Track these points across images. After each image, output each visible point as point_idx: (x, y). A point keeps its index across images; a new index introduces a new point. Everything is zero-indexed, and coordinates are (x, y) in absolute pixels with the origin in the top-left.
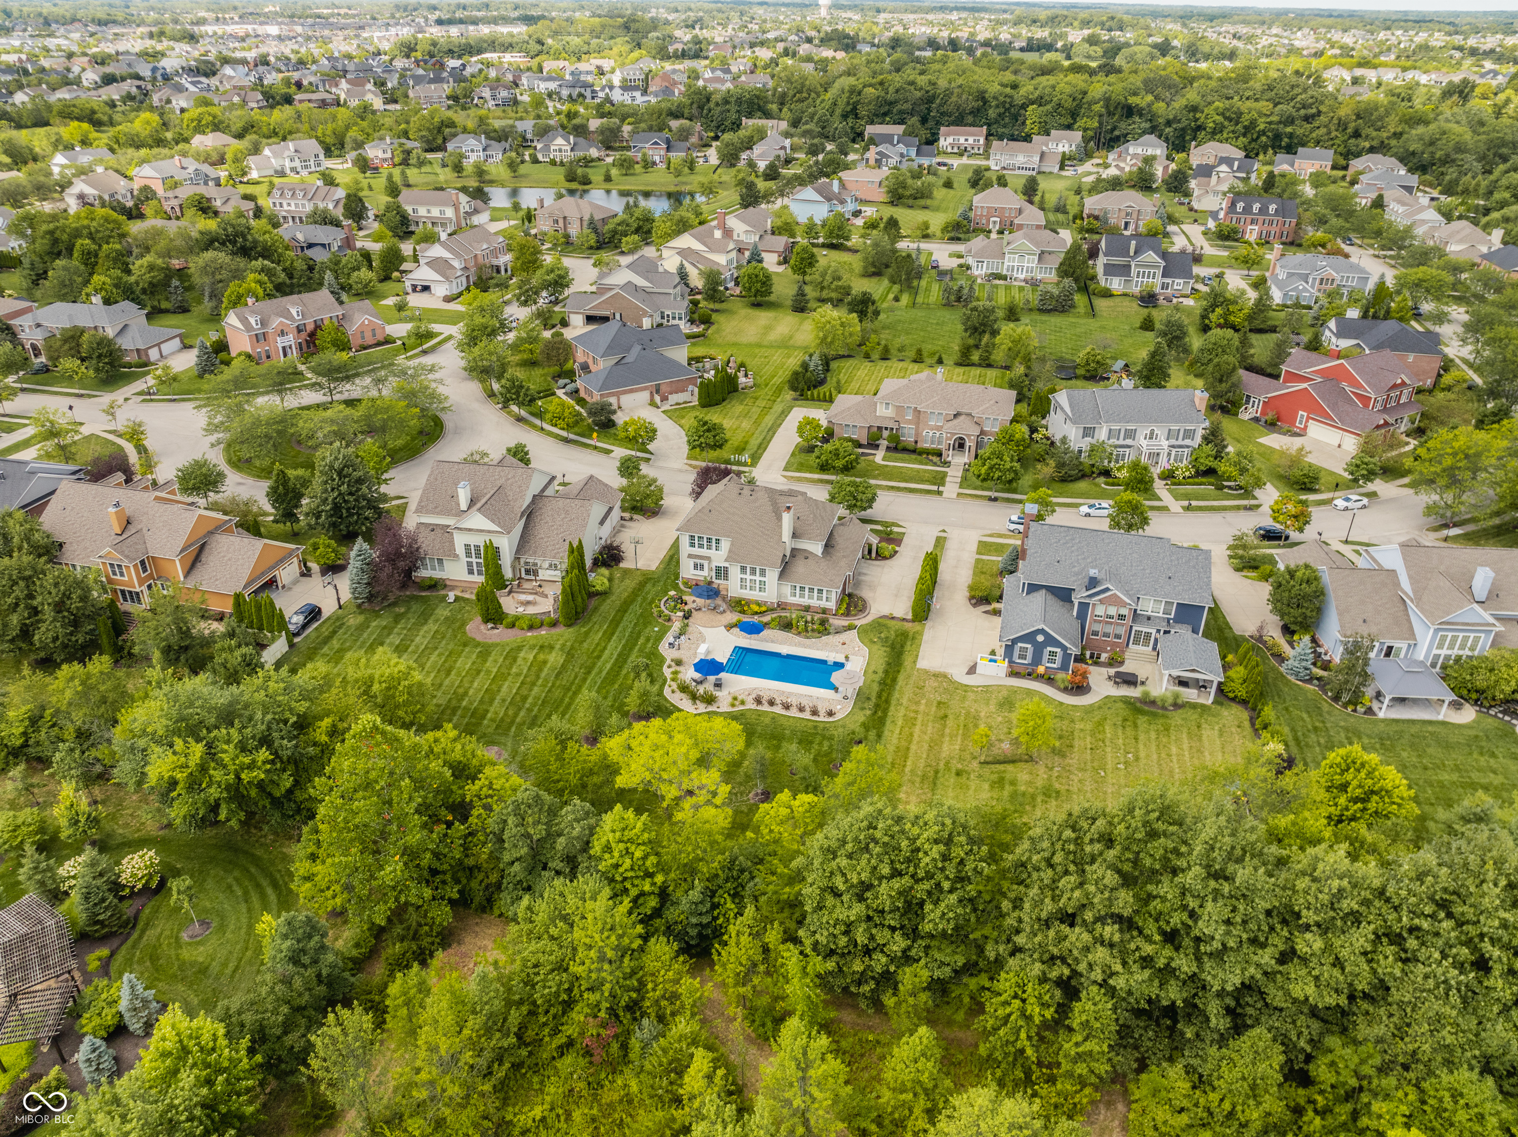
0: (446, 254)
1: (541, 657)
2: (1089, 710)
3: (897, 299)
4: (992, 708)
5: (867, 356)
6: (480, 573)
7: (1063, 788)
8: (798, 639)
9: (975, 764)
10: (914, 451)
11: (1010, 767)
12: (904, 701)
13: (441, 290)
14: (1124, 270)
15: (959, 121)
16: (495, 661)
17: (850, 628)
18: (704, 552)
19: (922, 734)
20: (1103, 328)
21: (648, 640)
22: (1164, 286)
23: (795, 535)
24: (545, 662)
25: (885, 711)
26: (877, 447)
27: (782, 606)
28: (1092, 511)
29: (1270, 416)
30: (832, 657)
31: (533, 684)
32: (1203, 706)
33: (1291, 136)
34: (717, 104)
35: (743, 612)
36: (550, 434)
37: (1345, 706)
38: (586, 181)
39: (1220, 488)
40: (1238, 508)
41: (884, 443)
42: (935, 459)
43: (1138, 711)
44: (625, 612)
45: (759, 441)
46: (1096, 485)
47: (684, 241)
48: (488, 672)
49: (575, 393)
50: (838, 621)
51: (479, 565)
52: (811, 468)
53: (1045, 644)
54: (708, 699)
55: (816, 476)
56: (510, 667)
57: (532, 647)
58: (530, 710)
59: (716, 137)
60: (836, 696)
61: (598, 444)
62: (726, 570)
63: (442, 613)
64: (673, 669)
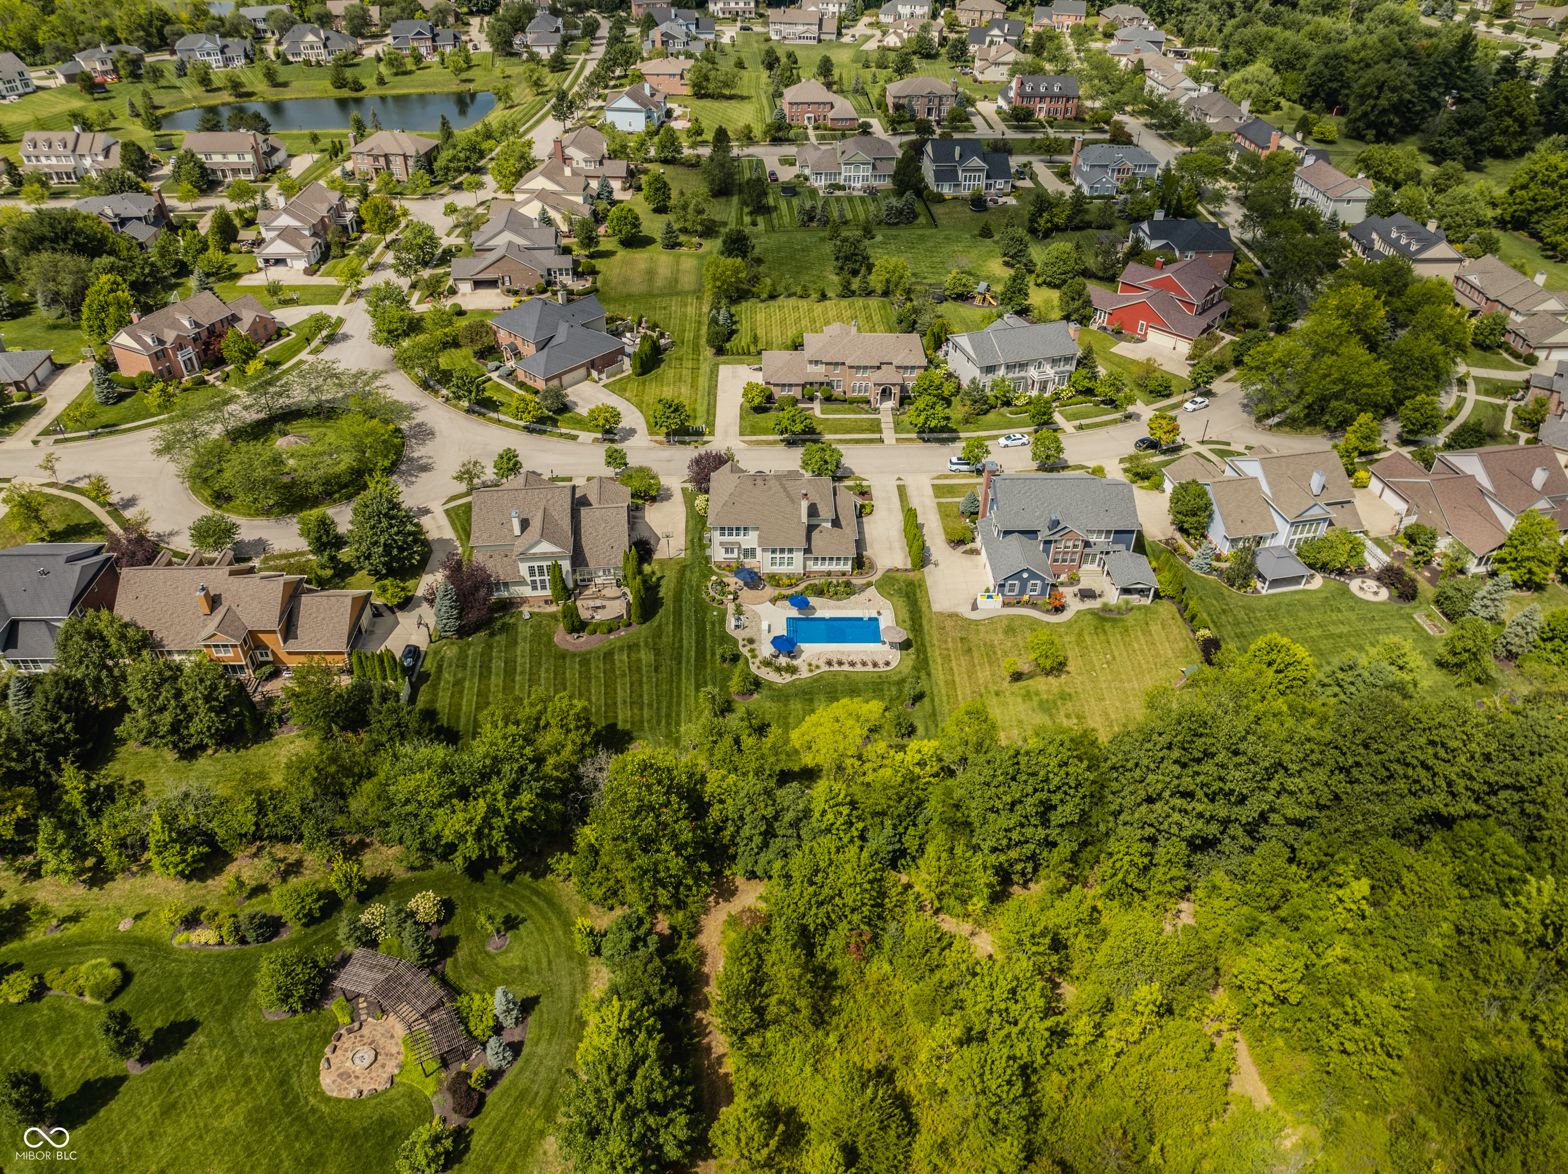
0: (293, 222)
1: (634, 657)
2: (1069, 624)
3: (754, 224)
4: (1001, 636)
5: (757, 296)
6: (543, 588)
7: (1072, 691)
9: (1005, 684)
10: (845, 401)
11: (1030, 681)
12: (935, 642)
13: (298, 262)
14: (950, 176)
16: (597, 667)
17: (869, 585)
18: (733, 539)
19: (960, 665)
20: (948, 238)
21: (713, 624)
22: (988, 186)
23: (809, 515)
24: (639, 660)
25: (925, 652)
26: (811, 400)
27: (807, 575)
28: (1009, 443)
29: (1116, 326)
30: (866, 614)
31: (641, 682)
32: (1145, 607)
35: (778, 585)
36: (508, 425)
37: (1239, 589)
38: (358, 87)
39: (1097, 404)
40: (1115, 422)
41: (818, 395)
42: (866, 406)
43: (1103, 619)
44: (680, 601)
45: (705, 407)
46: (1003, 415)
47: (538, 182)
48: (597, 678)
49: (510, 375)
50: (857, 581)
51: (543, 581)
52: (765, 431)
53: (1028, 579)
54: (793, 670)
55: (771, 438)
56: (613, 670)
57: (621, 649)
58: (650, 705)
59: (471, 13)
60: (886, 647)
61: (564, 431)
62: (754, 550)
63: (526, 631)
64: (748, 648)
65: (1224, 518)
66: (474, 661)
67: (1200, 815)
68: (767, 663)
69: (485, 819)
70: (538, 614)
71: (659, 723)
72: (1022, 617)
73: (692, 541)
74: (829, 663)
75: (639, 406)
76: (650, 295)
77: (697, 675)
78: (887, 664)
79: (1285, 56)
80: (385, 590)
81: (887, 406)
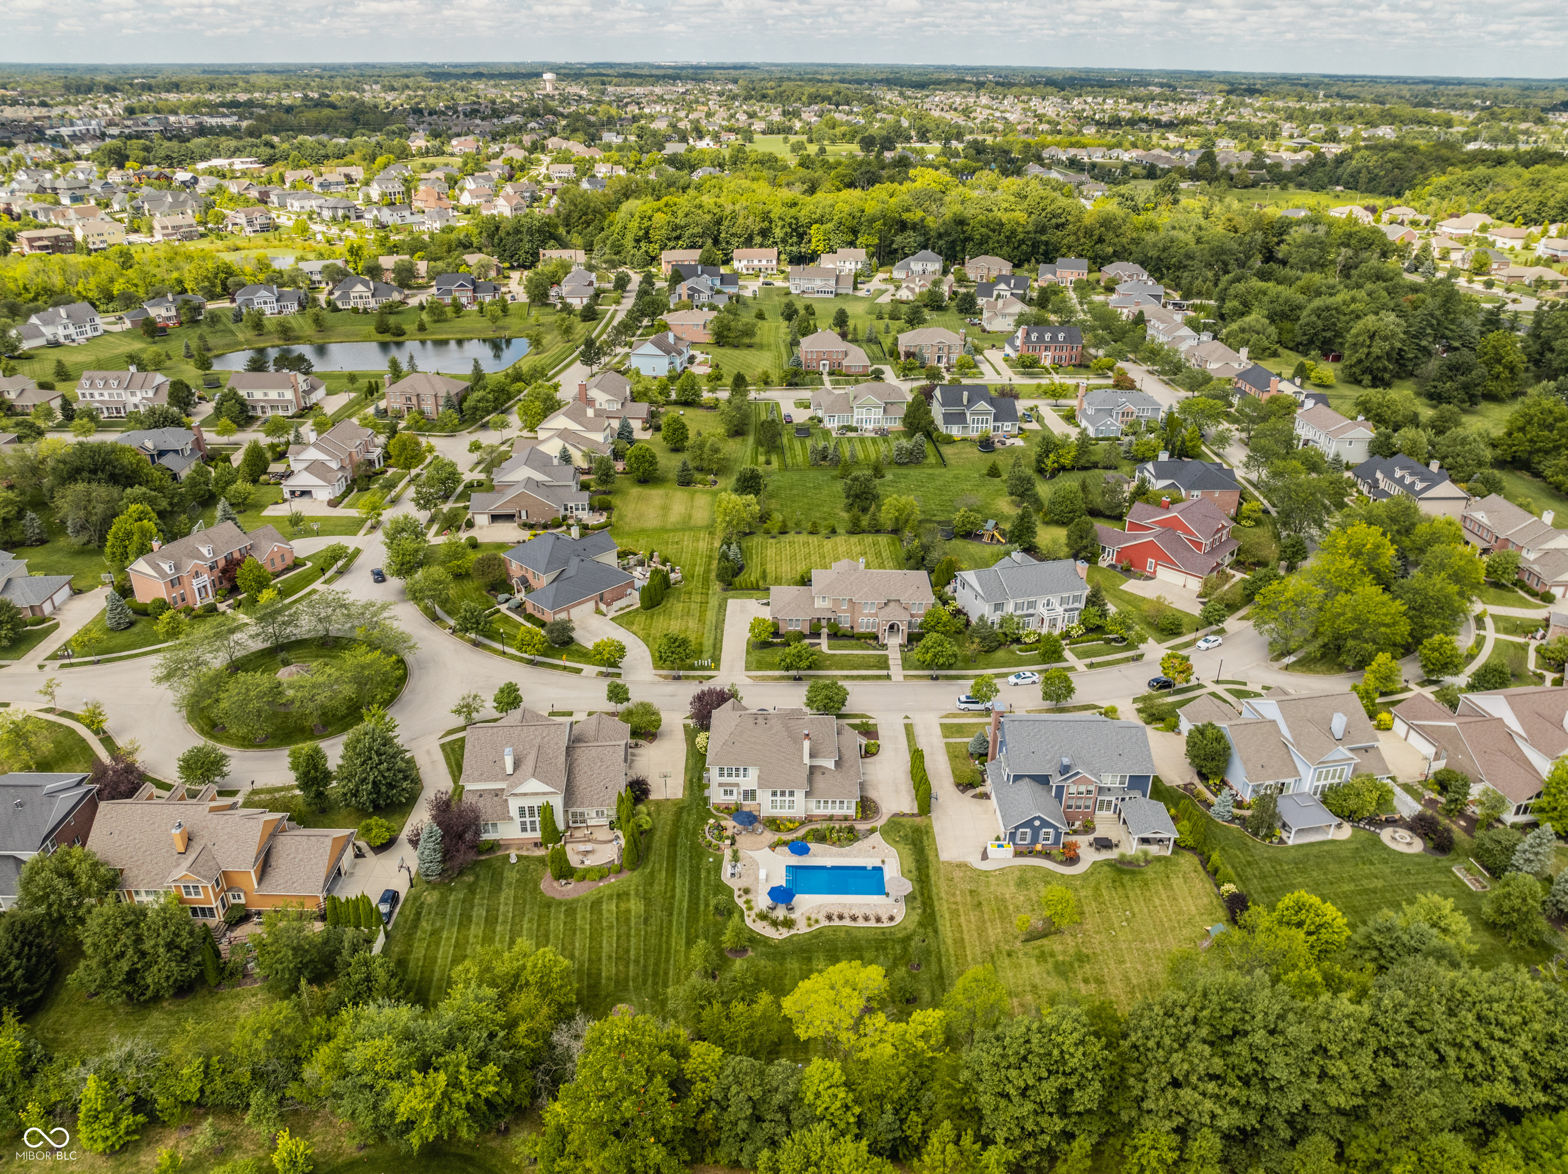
0: (322, 457)
1: (623, 906)
2: (1085, 877)
3: (768, 462)
4: (1013, 889)
5: (767, 532)
6: (533, 829)
7: (1090, 952)
8: (834, 849)
9: (1018, 944)
10: (852, 637)
11: (1044, 941)
12: (943, 895)
13: (323, 494)
14: (959, 419)
15: (748, 242)
16: (584, 918)
17: (872, 831)
18: (733, 780)
19: (969, 921)
20: (956, 477)
21: (708, 872)
22: (996, 429)
23: (812, 756)
24: (628, 911)
25: (932, 906)
26: (818, 635)
27: (809, 819)
28: (1019, 681)
29: (1125, 564)
30: (870, 862)
31: (628, 935)
32: (1165, 858)
33: (1047, 243)
34: (508, 234)
35: (778, 830)
36: (513, 657)
37: (1263, 839)
38: (400, 332)
39: (1108, 641)
40: (1127, 660)
41: (825, 631)
42: (874, 643)
43: (1121, 872)
44: (675, 845)
45: (711, 641)
46: (1013, 653)
47: (559, 421)
48: (583, 930)
49: (520, 608)
50: (861, 826)
51: (533, 823)
52: (771, 666)
53: (1040, 827)
54: (789, 924)
55: (777, 673)
56: (600, 922)
57: (610, 897)
58: (637, 962)
59: (512, 268)
60: (890, 901)
61: (568, 664)
62: (753, 792)
63: (511, 876)
64: (744, 898)
65: (1245, 763)
66: (455, 909)
67: (1234, 1102)
68: (763, 917)
69: (445, 1094)
70: (526, 857)
71: (645, 982)
72: (1035, 868)
73: (691, 781)
74: (829, 918)
75: (646, 640)
76: (665, 530)
77: (688, 929)
78: (891, 918)
79: (1279, 308)
80: (368, 829)
81: (894, 642)
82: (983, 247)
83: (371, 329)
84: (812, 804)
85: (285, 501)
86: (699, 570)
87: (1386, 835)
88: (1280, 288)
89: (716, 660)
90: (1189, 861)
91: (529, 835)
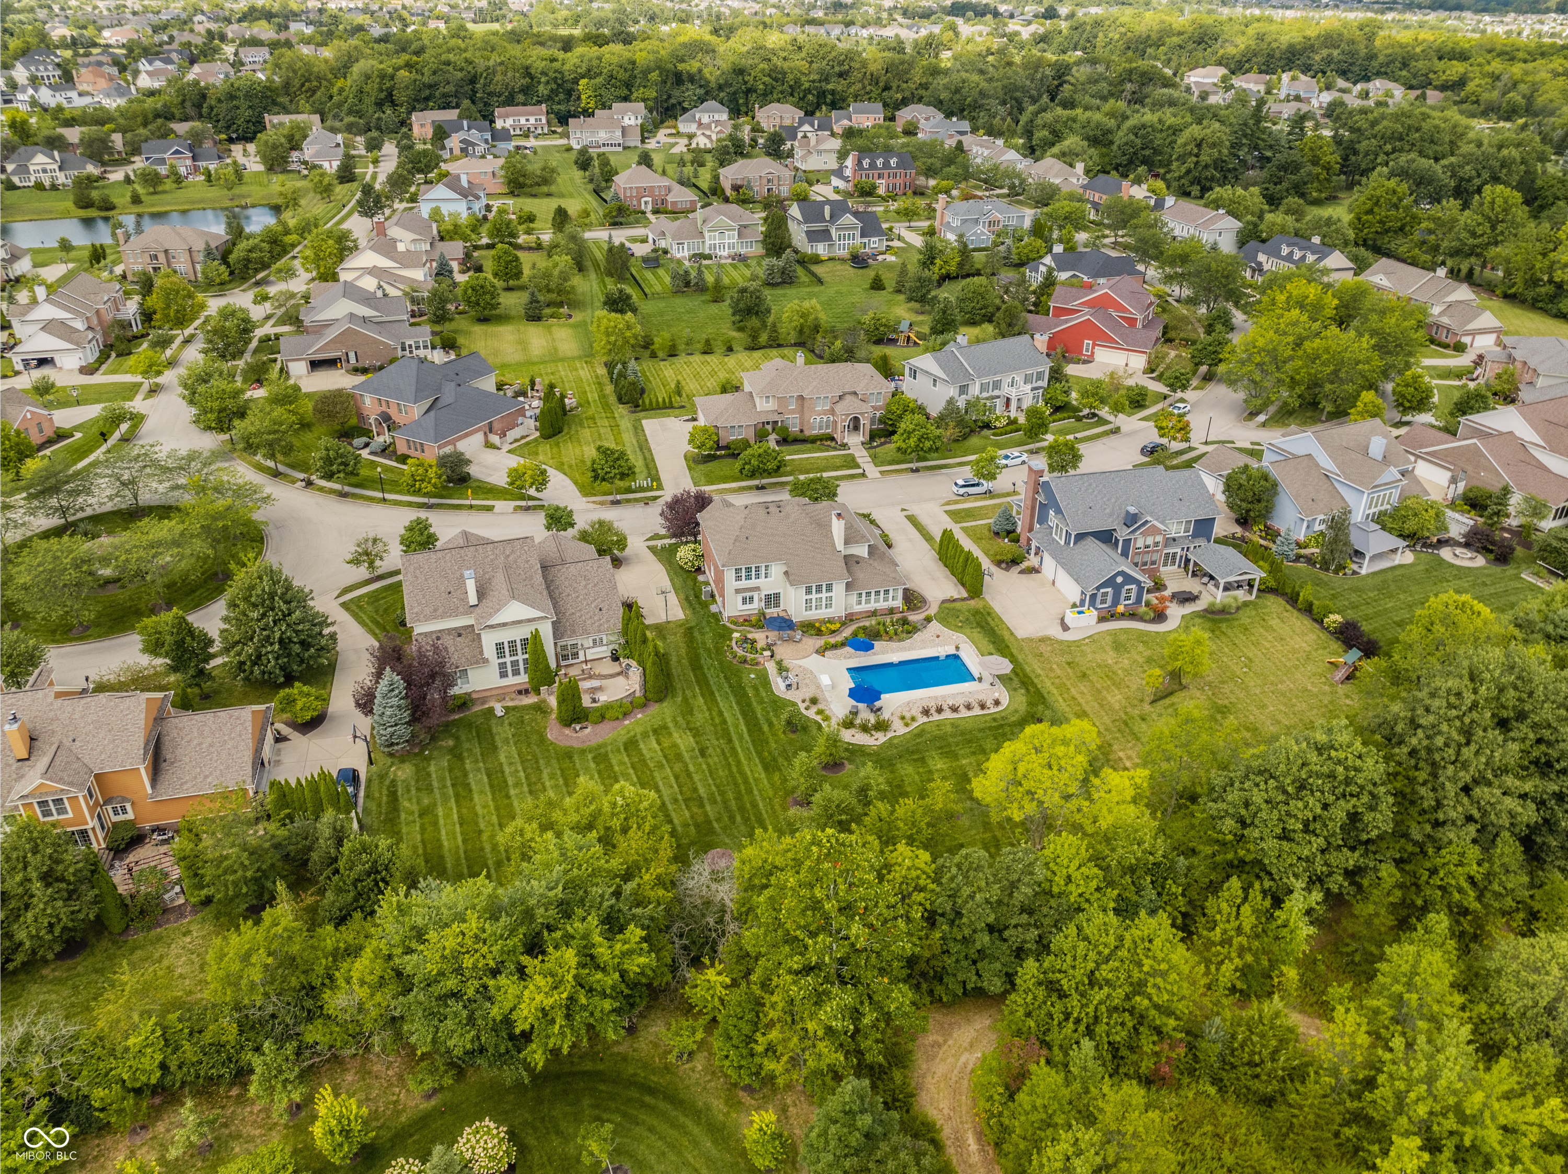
0: (60, 314)
1: (666, 742)
2: (1181, 632)
4: (1112, 654)
6: (516, 673)
7: (1226, 702)
8: (894, 645)
9: (1147, 708)
10: (804, 441)
11: (1173, 700)
12: (1039, 671)
13: (72, 360)
14: (824, 236)
15: (510, 101)
16: (622, 763)
17: (928, 620)
18: (753, 583)
19: (1082, 695)
20: (837, 293)
21: (756, 688)
22: (864, 245)
24: (675, 745)
25: (1034, 686)
27: (850, 618)
28: (1009, 462)
30: (942, 650)
31: (688, 772)
32: (1249, 603)
34: (219, 101)
35: (819, 633)
36: (397, 504)
37: (1336, 572)
38: (106, 207)
39: (1079, 419)
40: (1104, 434)
41: (772, 436)
42: (832, 444)
43: (1215, 621)
44: (701, 667)
46: (988, 438)
48: (626, 776)
49: (385, 451)
50: (914, 617)
51: (515, 664)
52: (725, 479)
53: (1123, 584)
54: (882, 726)
55: (734, 485)
56: (645, 764)
57: (645, 735)
58: (713, 802)
59: (231, 140)
60: (985, 685)
61: (474, 502)
62: (777, 596)
63: (503, 732)
64: (814, 709)
66: (442, 779)
68: (848, 724)
69: (577, 980)
70: (514, 708)
71: (732, 818)
72: (1125, 631)
73: (687, 599)
74: (926, 712)
76: (531, 362)
77: (759, 754)
78: (997, 703)
80: (290, 701)
81: (855, 441)
82: (766, 97)
83: (69, 204)
84: (854, 598)
85: (17, 373)
86: (593, 396)
87: (1446, 553)
88: (1089, 114)
89: (656, 478)
90: (1275, 604)
91: (511, 680)
